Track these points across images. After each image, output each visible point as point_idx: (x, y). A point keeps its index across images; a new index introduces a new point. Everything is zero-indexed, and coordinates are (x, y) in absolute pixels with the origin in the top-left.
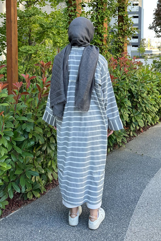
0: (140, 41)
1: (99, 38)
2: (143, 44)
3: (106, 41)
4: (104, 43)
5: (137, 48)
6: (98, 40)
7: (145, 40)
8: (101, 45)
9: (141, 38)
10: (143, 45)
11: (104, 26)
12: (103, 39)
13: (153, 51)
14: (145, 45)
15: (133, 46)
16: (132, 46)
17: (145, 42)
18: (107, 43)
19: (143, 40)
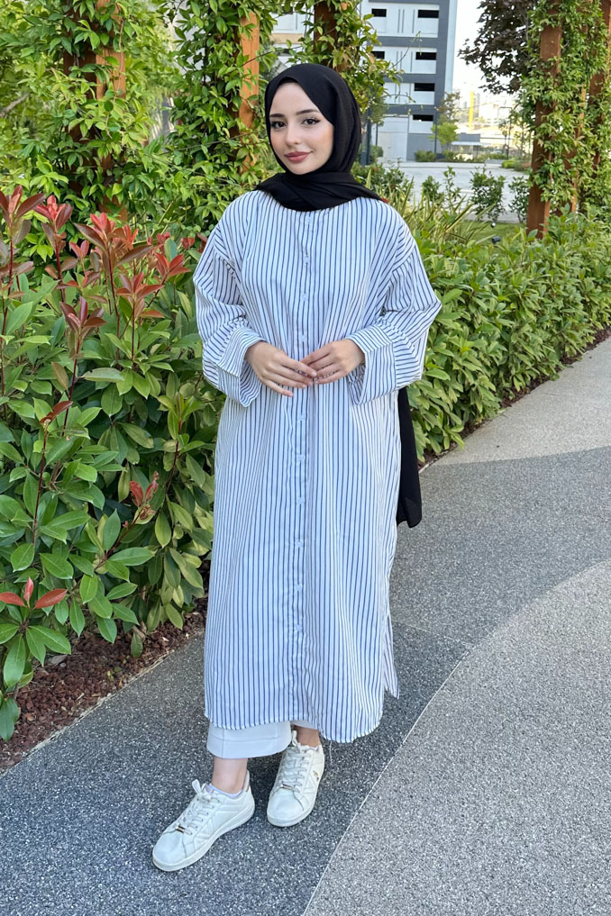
0: (439, 101)
1: (216, 104)
2: (449, 112)
3: (250, 115)
4: (241, 125)
5: (431, 123)
6: (212, 110)
7: (458, 97)
8: (224, 132)
9: (446, 90)
10: (450, 114)
11: (241, 48)
12: (237, 105)
13: (482, 136)
14: (458, 115)
15: (416, 117)
16: (411, 117)
17: (458, 104)
18: (254, 125)
19: (450, 96)
